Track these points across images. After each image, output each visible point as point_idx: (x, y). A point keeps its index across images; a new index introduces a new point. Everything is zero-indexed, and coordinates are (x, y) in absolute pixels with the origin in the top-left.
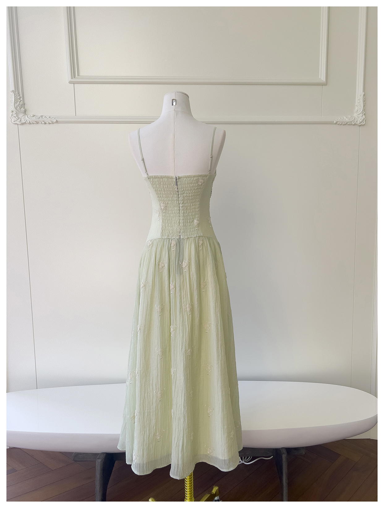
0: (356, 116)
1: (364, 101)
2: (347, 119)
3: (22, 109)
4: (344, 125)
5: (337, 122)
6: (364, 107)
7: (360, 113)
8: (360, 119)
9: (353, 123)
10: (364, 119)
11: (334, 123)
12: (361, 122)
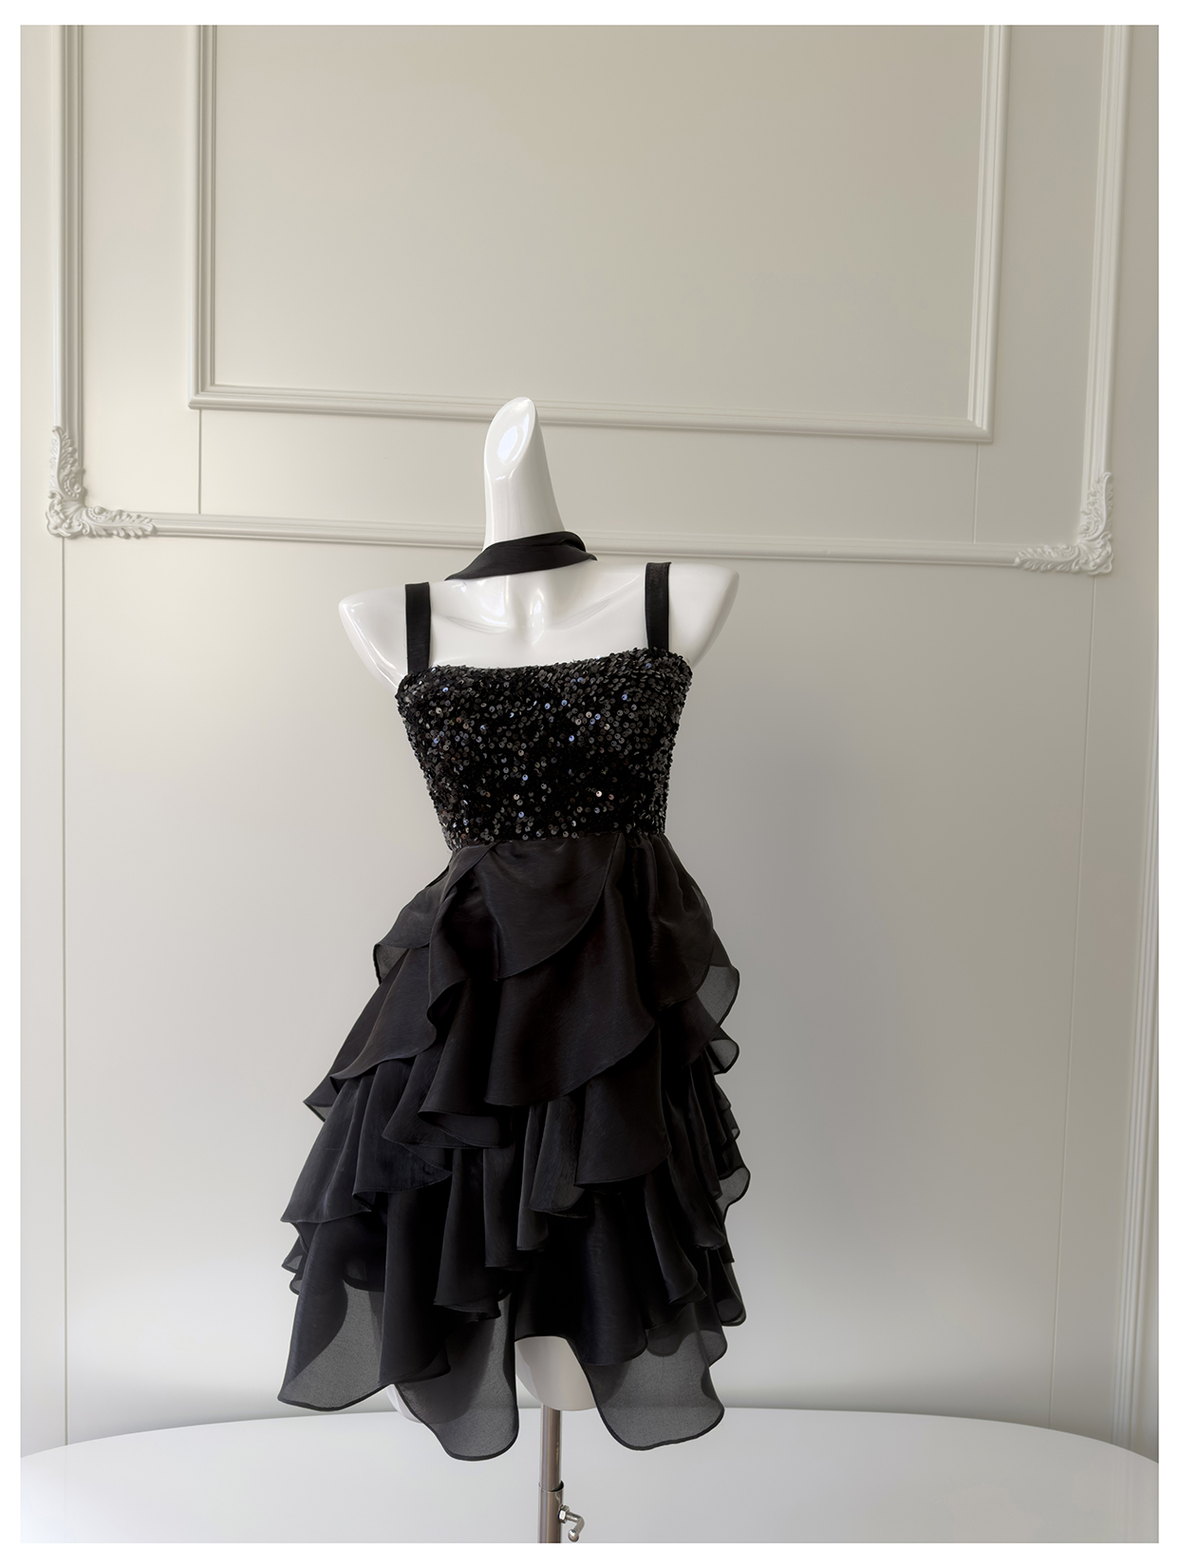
0: (1085, 548)
1: (1110, 499)
2: (1052, 554)
3: (76, 487)
4: (1046, 571)
5: (1023, 562)
6: (1107, 519)
7: (1096, 535)
8: (1095, 557)
9: (1074, 568)
10: (1108, 556)
11: (1014, 565)
12: (1100, 566)
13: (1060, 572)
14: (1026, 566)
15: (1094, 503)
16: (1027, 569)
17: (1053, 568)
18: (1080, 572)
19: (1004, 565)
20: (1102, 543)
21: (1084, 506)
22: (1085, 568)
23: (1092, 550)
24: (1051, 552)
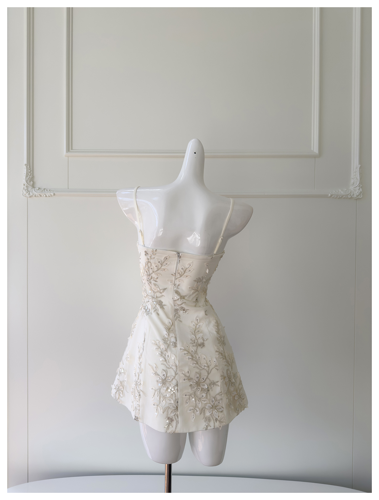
0: (352, 189)
2: (342, 192)
3: (31, 182)
4: (340, 198)
7: (356, 185)
8: (356, 193)
10: (361, 193)
12: (358, 196)
13: (344, 198)
15: (355, 175)
16: (333, 198)
17: (342, 196)
18: (351, 198)
19: (325, 196)
20: (359, 188)
21: (352, 176)
22: (353, 196)
23: (355, 190)
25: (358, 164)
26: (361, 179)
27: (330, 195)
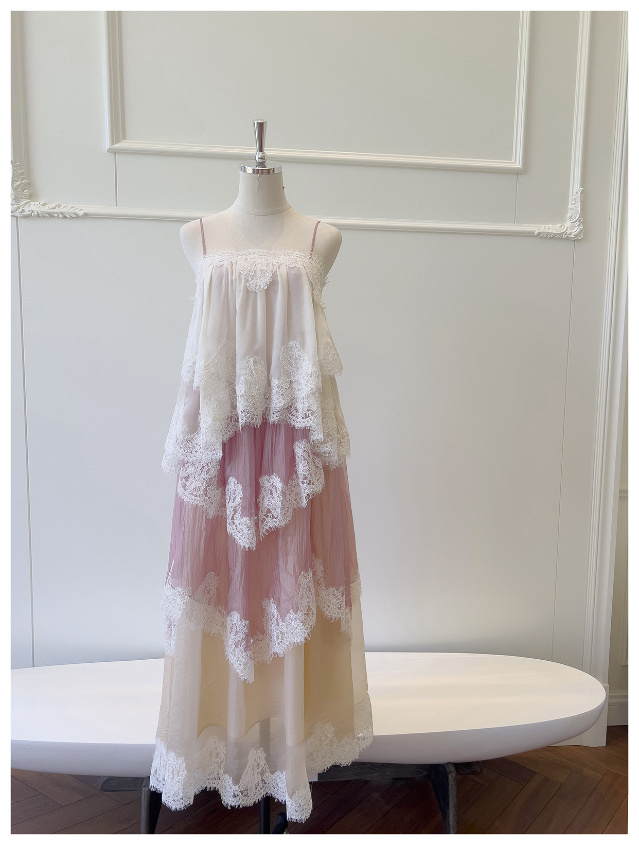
0: (569, 226)
2: (554, 230)
5: (539, 233)
6: (581, 212)
7: (575, 220)
8: (575, 231)
9: (564, 236)
10: (581, 231)
11: (535, 235)
12: (576, 236)
13: (557, 238)
14: (541, 235)
15: (574, 204)
16: (541, 237)
17: (553, 237)
18: (567, 239)
19: (529, 235)
20: (578, 224)
21: (570, 206)
22: (569, 236)
23: (572, 228)
24: (553, 228)
25: (578, 187)
26: (582, 209)
27: (536, 232)
